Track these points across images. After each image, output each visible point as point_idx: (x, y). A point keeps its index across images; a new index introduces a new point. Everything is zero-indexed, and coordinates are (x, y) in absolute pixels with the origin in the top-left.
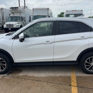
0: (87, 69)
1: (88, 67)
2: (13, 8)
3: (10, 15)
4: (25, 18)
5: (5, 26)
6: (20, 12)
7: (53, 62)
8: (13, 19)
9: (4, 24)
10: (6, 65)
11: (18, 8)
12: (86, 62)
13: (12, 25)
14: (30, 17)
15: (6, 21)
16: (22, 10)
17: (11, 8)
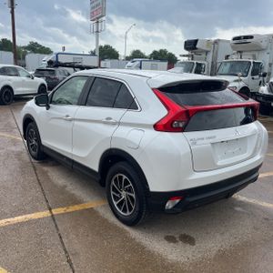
0: (115, 204)
2: (239, 38)
11: (252, 37)
12: (113, 182)
16: (264, 44)
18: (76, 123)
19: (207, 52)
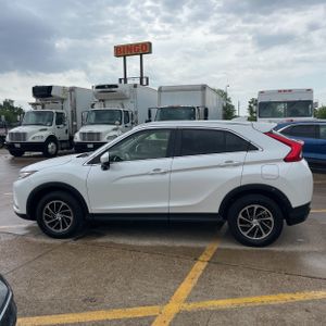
0: (245, 234)
1: (245, 229)
2: (103, 87)
3: (93, 106)
4: (136, 113)
5: (77, 138)
6: (122, 98)
7: (169, 215)
8: (102, 117)
9: (76, 131)
10: (71, 218)
11: (116, 86)
12: (240, 216)
13: (98, 134)
14: (150, 111)
15: (83, 125)
16: (128, 93)
17: (98, 87)
18: (173, 175)
19: (63, 100)
